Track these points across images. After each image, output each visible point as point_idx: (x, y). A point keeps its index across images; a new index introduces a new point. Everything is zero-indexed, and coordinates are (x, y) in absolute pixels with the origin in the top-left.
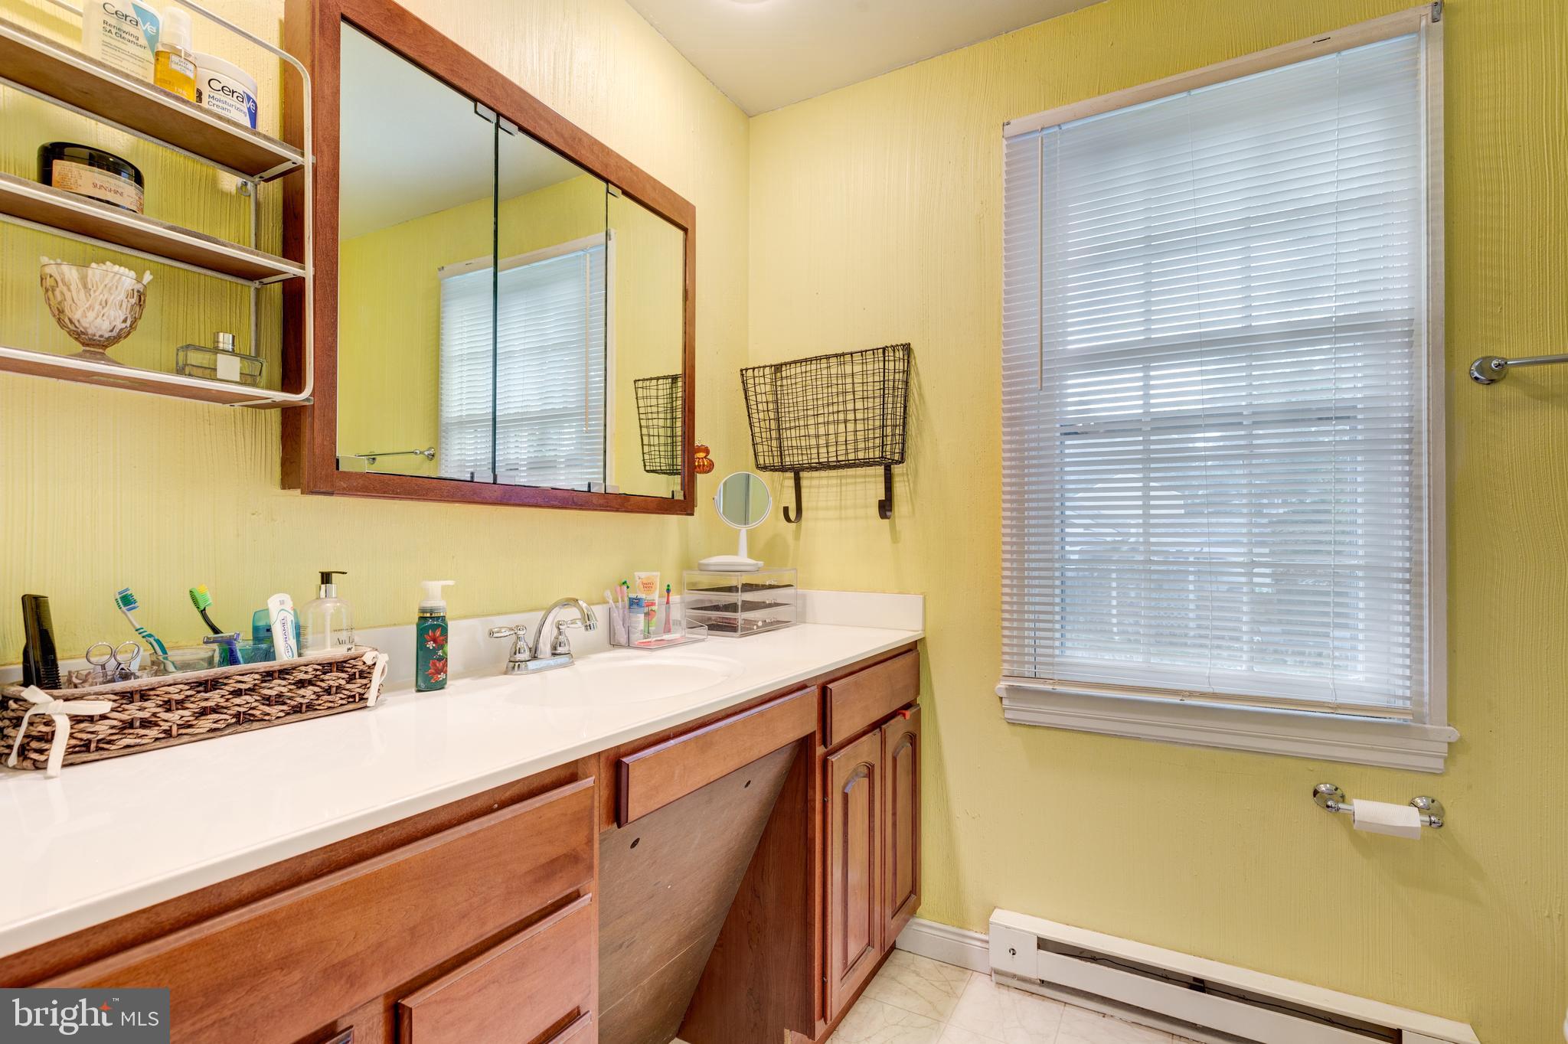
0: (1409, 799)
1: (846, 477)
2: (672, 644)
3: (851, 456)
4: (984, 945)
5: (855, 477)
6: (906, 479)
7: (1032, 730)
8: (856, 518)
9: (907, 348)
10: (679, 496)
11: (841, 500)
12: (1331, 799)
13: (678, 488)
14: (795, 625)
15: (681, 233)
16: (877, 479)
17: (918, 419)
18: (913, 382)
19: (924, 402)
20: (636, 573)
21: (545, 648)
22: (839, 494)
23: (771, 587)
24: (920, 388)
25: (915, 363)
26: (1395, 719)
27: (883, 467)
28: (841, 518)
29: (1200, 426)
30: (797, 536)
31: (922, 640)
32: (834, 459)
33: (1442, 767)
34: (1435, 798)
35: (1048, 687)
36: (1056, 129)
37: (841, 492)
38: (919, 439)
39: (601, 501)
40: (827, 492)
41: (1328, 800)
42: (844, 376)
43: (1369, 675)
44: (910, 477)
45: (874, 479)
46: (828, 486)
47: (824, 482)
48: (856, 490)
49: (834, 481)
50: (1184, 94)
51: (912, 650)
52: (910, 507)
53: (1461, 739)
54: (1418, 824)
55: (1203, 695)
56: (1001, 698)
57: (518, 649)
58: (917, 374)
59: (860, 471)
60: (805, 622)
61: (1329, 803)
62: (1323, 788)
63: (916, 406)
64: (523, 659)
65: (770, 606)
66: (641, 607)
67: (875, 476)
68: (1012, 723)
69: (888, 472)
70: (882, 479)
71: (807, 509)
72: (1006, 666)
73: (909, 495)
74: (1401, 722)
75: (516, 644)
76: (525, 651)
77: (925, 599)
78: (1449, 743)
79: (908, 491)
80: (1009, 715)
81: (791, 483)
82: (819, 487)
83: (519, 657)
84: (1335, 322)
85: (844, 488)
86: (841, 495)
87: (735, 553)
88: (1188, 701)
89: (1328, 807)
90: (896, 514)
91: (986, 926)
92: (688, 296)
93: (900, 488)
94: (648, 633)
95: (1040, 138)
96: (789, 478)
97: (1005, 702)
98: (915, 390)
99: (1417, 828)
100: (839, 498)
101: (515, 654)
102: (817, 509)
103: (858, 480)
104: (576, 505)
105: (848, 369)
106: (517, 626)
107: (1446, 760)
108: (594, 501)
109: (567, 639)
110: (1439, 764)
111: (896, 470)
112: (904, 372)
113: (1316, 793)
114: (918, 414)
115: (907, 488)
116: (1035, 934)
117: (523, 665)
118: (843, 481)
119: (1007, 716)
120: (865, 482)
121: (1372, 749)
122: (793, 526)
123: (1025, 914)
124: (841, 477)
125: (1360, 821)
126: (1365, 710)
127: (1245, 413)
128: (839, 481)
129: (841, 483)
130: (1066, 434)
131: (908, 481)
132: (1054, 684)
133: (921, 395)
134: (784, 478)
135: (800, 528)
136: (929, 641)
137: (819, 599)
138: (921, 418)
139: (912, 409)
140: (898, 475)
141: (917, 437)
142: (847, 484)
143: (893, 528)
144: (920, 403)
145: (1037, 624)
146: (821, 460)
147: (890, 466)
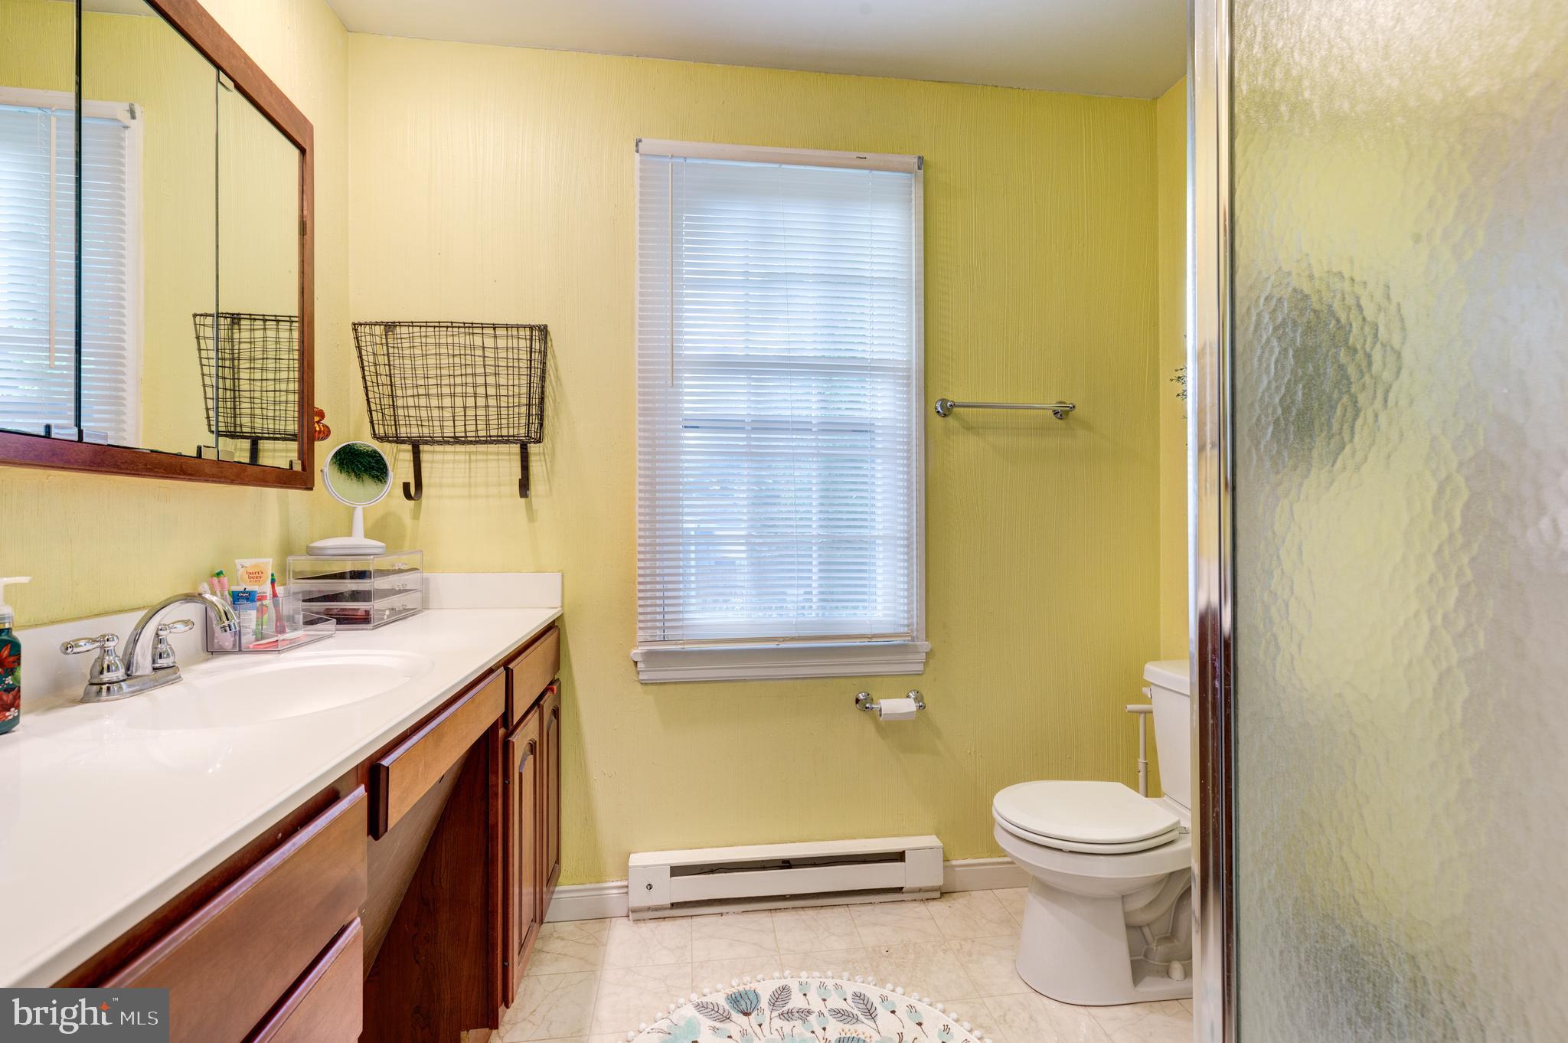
0: (905, 695)
1: (477, 453)
2: (295, 645)
3: (494, 433)
4: (625, 890)
5: (487, 453)
6: (543, 459)
7: (663, 687)
8: (487, 496)
9: (544, 330)
10: (298, 467)
11: (470, 477)
12: (867, 703)
13: (294, 456)
14: (420, 612)
15: (296, 152)
16: (511, 457)
17: (555, 401)
18: (550, 363)
19: (561, 385)
20: (236, 561)
21: (143, 661)
22: (468, 470)
23: (400, 571)
24: (557, 370)
25: (552, 345)
26: (897, 641)
27: (519, 445)
28: (470, 496)
29: (788, 429)
30: (416, 514)
31: (561, 618)
32: (473, 434)
33: (922, 669)
34: (919, 690)
35: (678, 648)
36: (682, 160)
37: (470, 468)
38: (556, 420)
39: (215, 470)
40: (454, 468)
41: (863, 705)
42: (474, 347)
43: (886, 612)
44: (546, 457)
45: (508, 457)
46: (454, 461)
47: (450, 457)
48: (487, 468)
49: (462, 457)
50: (777, 166)
51: (552, 628)
52: (548, 487)
53: (931, 650)
54: (914, 709)
55: (792, 639)
56: (636, 663)
57: (105, 666)
58: (554, 357)
59: (492, 448)
60: (428, 609)
61: (867, 705)
62: (861, 696)
63: (553, 388)
64: (115, 679)
65: (400, 592)
66: (254, 601)
67: (509, 454)
68: (644, 683)
69: (524, 451)
70: (519, 457)
71: (429, 485)
72: (641, 633)
73: (545, 474)
74: (902, 642)
75: (101, 659)
76: (117, 667)
77: (563, 576)
78: (926, 653)
79: (545, 471)
80: (642, 677)
81: (409, 456)
82: (443, 462)
83: (107, 677)
84: (870, 363)
85: (473, 465)
86: (470, 471)
87: (350, 534)
88: (783, 645)
89: (867, 708)
90: (533, 493)
91: (625, 870)
92: (305, 228)
93: (536, 467)
94: (260, 635)
95: (670, 165)
96: (404, 451)
97: (639, 665)
98: (551, 373)
99: (913, 712)
100: (467, 475)
101: (101, 673)
102: (441, 486)
103: (490, 457)
104: (185, 474)
105: (478, 341)
106: (104, 636)
107: (924, 663)
108: (207, 470)
109: (171, 649)
110: (920, 667)
111: (532, 449)
112: (540, 352)
113: (857, 701)
114: (555, 396)
115: (544, 467)
116: (667, 865)
117: (115, 687)
118: (473, 457)
119: (641, 677)
120: (498, 460)
121: (888, 663)
122: (412, 503)
123: (656, 851)
124: (470, 453)
125: (886, 714)
126: (884, 637)
127: (814, 422)
128: (467, 458)
129: (470, 459)
130: (686, 427)
131: (545, 460)
132: (684, 644)
133: (558, 378)
134: (399, 451)
135: (420, 507)
136: (566, 618)
137: (444, 583)
138: (558, 400)
139: (548, 390)
140: (535, 454)
141: (553, 418)
142: (477, 461)
143: (529, 508)
144: (557, 386)
145: (665, 593)
146: (457, 435)
147: (526, 445)
